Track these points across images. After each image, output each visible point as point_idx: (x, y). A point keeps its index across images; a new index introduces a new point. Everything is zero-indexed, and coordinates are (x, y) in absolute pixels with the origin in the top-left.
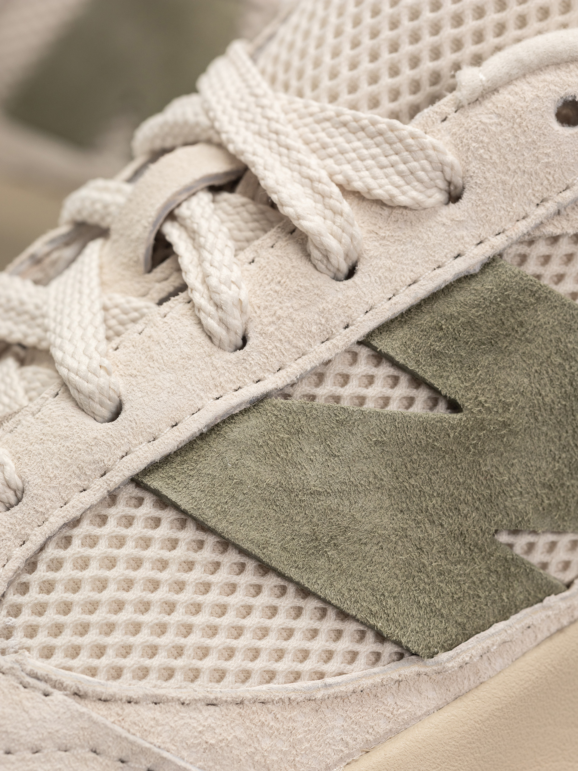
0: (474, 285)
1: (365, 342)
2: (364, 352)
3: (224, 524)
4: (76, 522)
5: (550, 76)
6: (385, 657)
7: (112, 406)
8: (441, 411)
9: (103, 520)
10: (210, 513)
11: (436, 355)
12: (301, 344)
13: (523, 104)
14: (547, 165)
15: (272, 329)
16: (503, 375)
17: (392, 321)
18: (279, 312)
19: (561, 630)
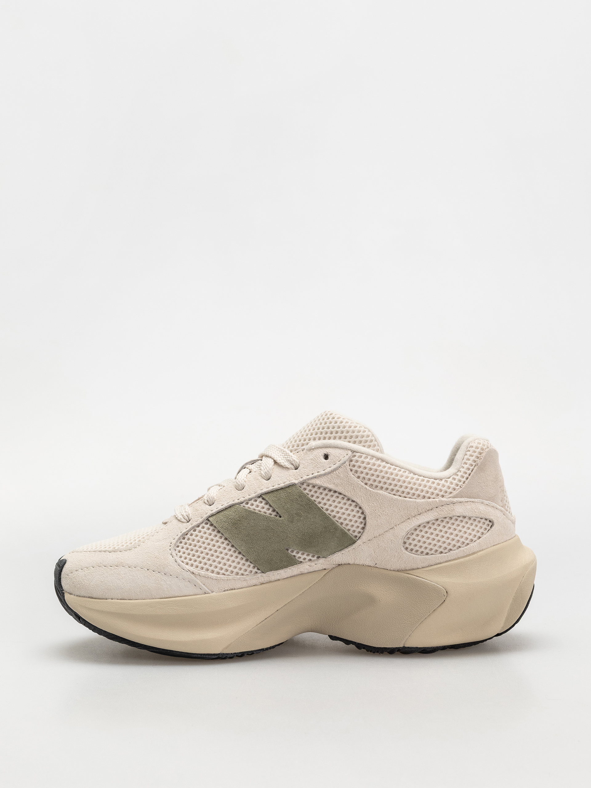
17: (270, 492)
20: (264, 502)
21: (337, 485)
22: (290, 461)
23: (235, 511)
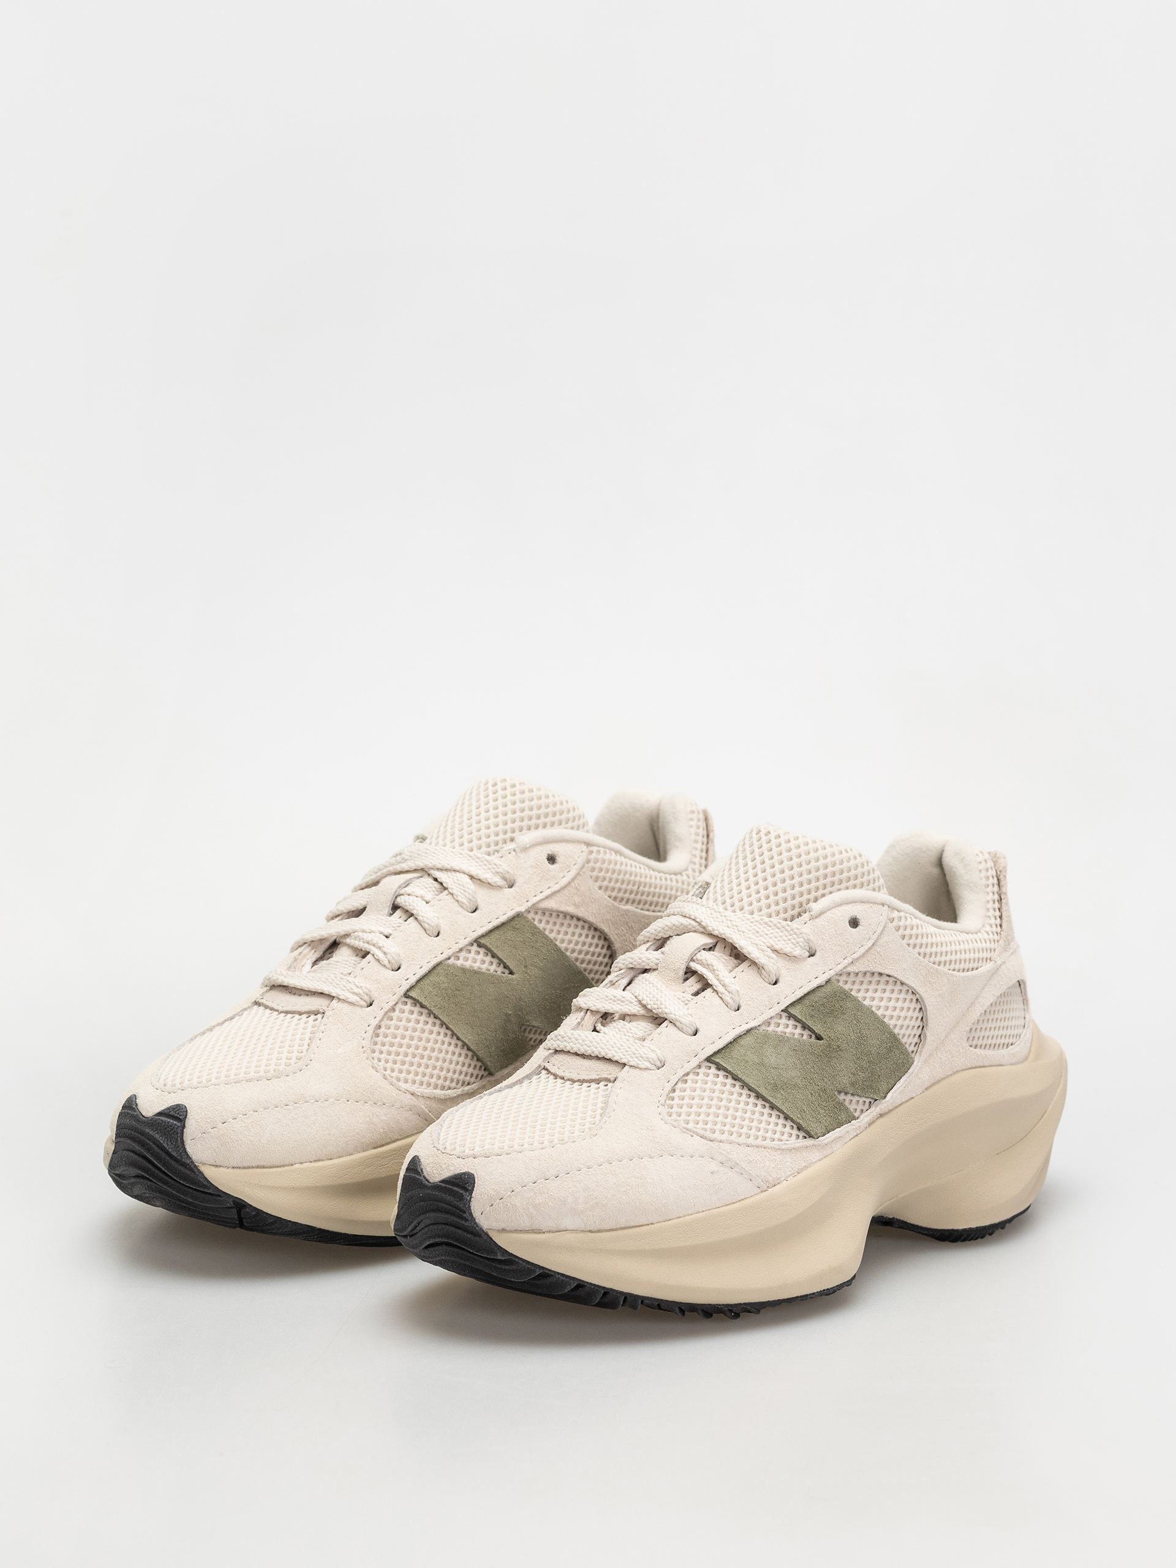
0: (823, 990)
1: (785, 1010)
2: (784, 1015)
3: (745, 1077)
4: (687, 1074)
5: (846, 907)
6: (801, 1137)
7: (693, 1030)
8: (813, 1039)
9: (698, 1074)
10: (739, 1072)
11: (812, 1016)
12: (762, 1009)
13: (837, 918)
14: (848, 943)
15: (750, 1003)
16: (836, 1026)
17: (795, 1002)
18: (752, 996)
19: (857, 1135)
20: (482, 951)
21: (576, 906)
22: (500, 874)
23: (447, 974)
